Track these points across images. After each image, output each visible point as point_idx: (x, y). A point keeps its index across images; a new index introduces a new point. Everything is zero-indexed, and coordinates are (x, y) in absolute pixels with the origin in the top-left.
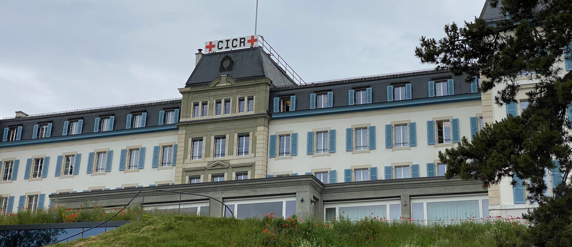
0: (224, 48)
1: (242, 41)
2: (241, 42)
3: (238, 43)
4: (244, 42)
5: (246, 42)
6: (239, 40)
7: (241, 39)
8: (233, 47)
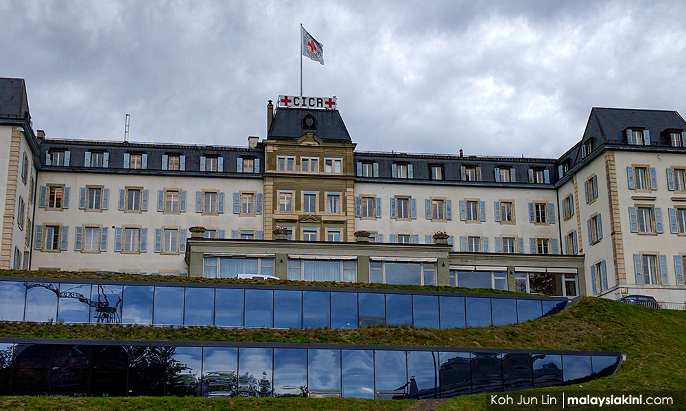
0: (300, 105)
1: (320, 101)
2: (318, 102)
3: (315, 102)
4: (321, 103)
5: (324, 103)
6: (316, 100)
7: (318, 99)
8: (311, 106)
